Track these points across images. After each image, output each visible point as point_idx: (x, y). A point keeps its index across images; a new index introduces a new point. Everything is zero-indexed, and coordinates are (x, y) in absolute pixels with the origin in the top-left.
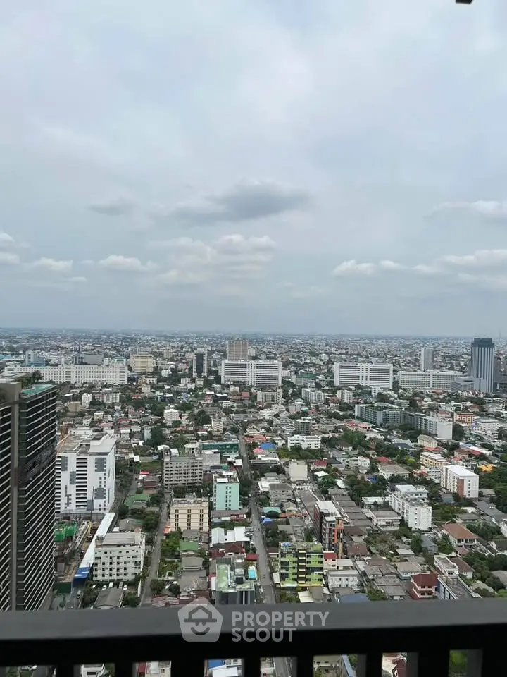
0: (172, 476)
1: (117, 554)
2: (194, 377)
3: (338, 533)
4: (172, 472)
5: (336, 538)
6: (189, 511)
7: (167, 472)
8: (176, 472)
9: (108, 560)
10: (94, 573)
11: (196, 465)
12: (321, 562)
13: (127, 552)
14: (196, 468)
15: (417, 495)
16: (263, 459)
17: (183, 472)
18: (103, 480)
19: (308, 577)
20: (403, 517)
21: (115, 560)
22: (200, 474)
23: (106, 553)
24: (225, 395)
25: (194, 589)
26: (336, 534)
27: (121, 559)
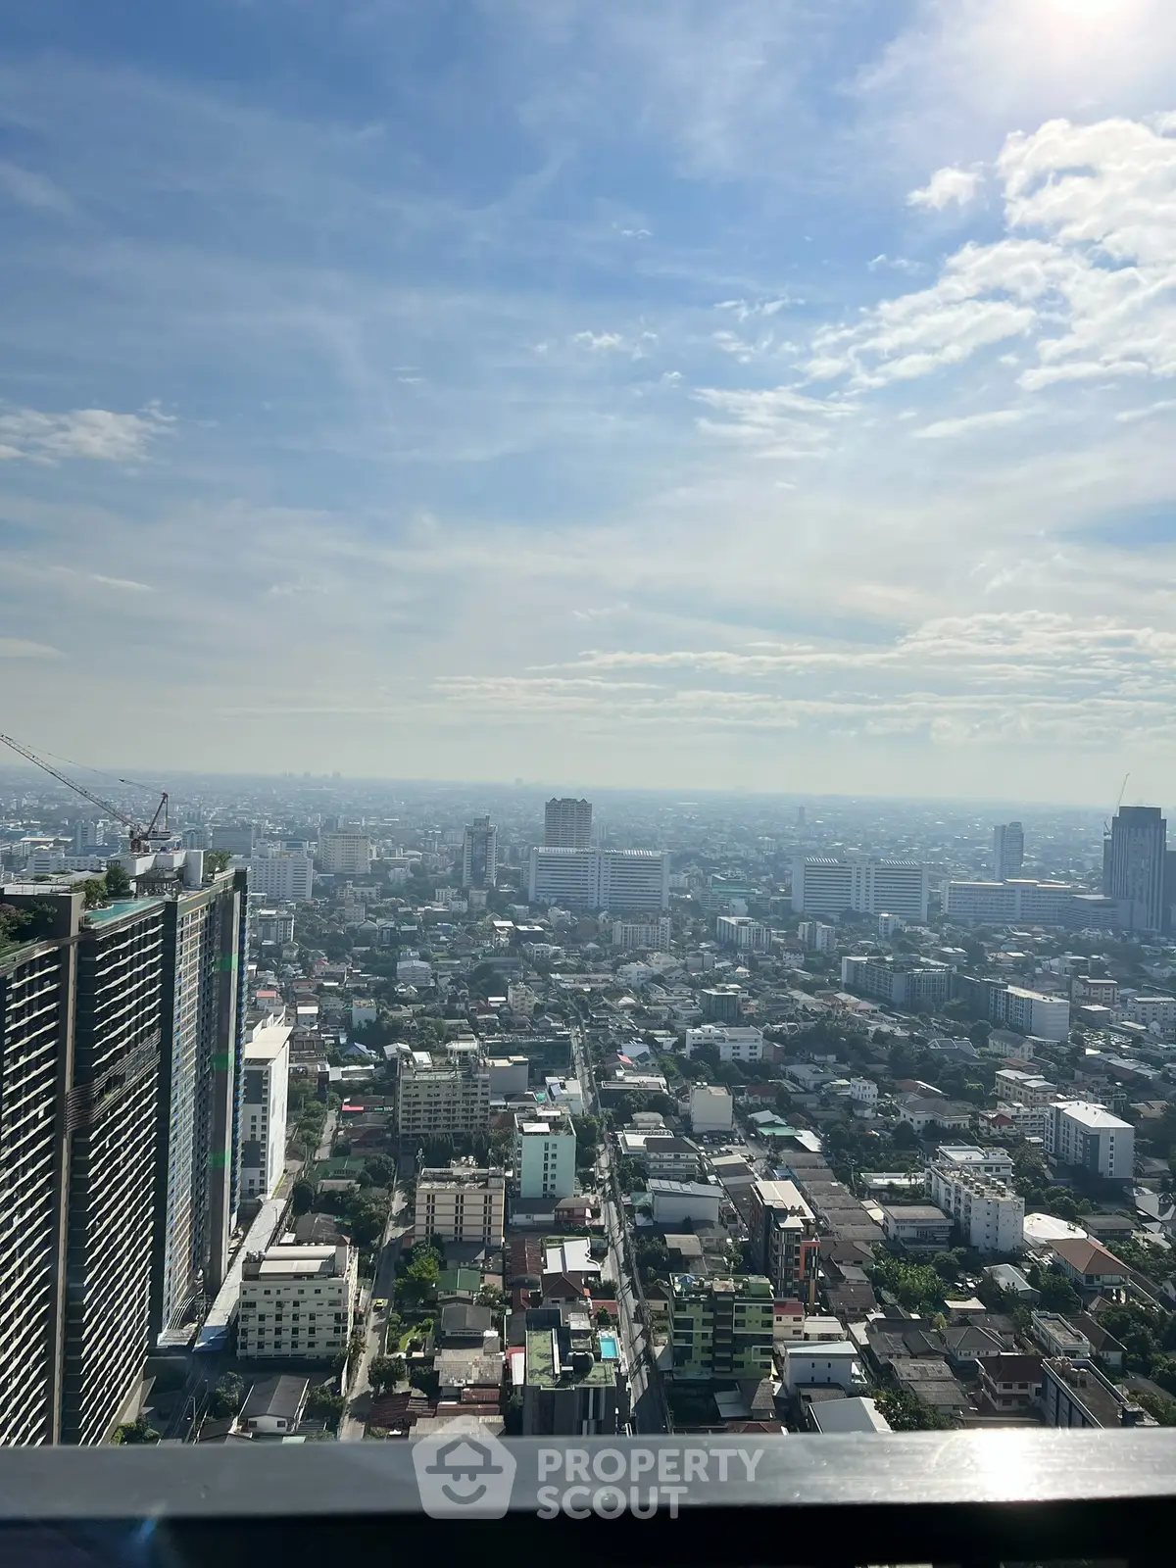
0: (417, 1115)
1: (293, 1295)
2: (464, 885)
3: (808, 1256)
4: (417, 1107)
5: (801, 1269)
6: (460, 1198)
7: (406, 1108)
8: (427, 1107)
9: (272, 1309)
10: (240, 1339)
11: (474, 1090)
12: (769, 1324)
13: (318, 1291)
14: (473, 1098)
15: (988, 1170)
16: (628, 1079)
17: (444, 1106)
18: (259, 1123)
19: (737, 1358)
20: (957, 1222)
21: (289, 1308)
22: (482, 1113)
23: (267, 1292)
24: (538, 928)
25: (470, 1382)
26: (801, 1257)
27: (302, 1308)
